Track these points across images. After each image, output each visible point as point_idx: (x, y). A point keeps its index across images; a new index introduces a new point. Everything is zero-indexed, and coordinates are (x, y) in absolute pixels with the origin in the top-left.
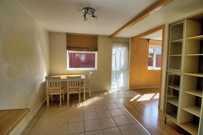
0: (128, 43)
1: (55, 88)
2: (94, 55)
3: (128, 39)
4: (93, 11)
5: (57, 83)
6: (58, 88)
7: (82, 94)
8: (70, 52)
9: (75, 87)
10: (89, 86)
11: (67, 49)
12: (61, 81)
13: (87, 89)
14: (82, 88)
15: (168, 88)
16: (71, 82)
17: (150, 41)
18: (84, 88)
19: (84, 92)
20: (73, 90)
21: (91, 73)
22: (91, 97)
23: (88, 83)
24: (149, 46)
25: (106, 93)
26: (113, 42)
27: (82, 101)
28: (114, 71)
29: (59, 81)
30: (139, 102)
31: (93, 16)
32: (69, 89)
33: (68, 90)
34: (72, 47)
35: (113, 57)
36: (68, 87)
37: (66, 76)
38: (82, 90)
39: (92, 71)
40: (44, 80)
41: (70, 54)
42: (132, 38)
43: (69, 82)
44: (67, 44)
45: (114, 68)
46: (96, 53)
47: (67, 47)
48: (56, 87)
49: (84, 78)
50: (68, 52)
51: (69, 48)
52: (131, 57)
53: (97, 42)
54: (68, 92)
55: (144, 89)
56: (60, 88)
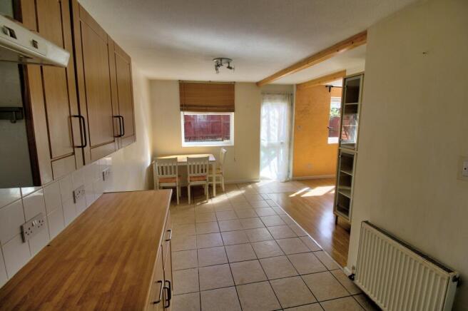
0: (292, 95)
1: (169, 176)
2: (228, 118)
3: (291, 86)
4: (229, 61)
5: (168, 168)
6: (173, 176)
7: (210, 187)
8: (187, 113)
9: (200, 174)
10: (221, 173)
11: (182, 110)
12: (179, 164)
13: (218, 179)
14: (211, 176)
15: (341, 173)
16: (194, 166)
17: (332, 88)
18: (214, 176)
19: (214, 183)
20: (197, 179)
21: (224, 150)
22: (225, 192)
23: (219, 169)
24: (330, 98)
25: (250, 186)
26: (263, 93)
27: (211, 197)
28: (264, 147)
29: (175, 164)
30: (304, 199)
31: (229, 67)
32: (191, 177)
33: (189, 179)
34: (190, 106)
35: (263, 121)
36: (189, 175)
37: (185, 157)
38: (211, 179)
39: (225, 147)
40: (149, 164)
41: (186, 117)
42: (298, 85)
43: (190, 166)
44: (181, 102)
45: (264, 141)
46: (232, 115)
47: (181, 106)
48: (171, 174)
49: (214, 159)
50: (183, 114)
51: (184, 107)
52: (295, 120)
53: (233, 95)
54: (189, 182)
55: (319, 179)
56: (176, 175)
